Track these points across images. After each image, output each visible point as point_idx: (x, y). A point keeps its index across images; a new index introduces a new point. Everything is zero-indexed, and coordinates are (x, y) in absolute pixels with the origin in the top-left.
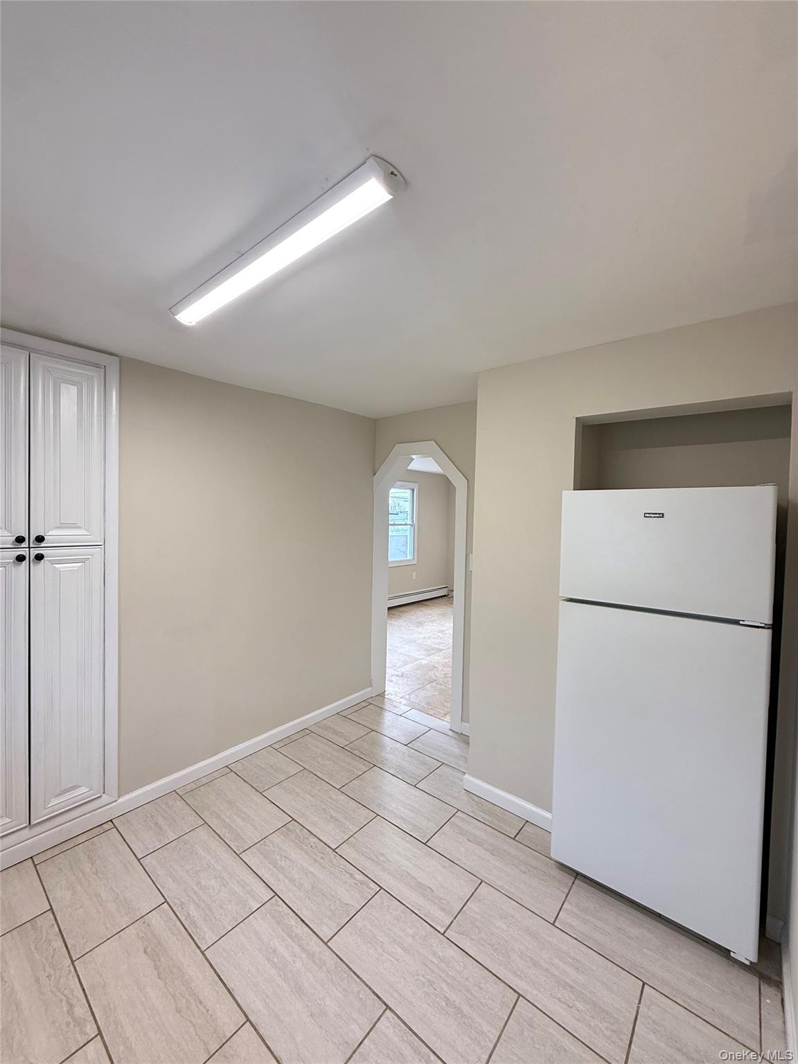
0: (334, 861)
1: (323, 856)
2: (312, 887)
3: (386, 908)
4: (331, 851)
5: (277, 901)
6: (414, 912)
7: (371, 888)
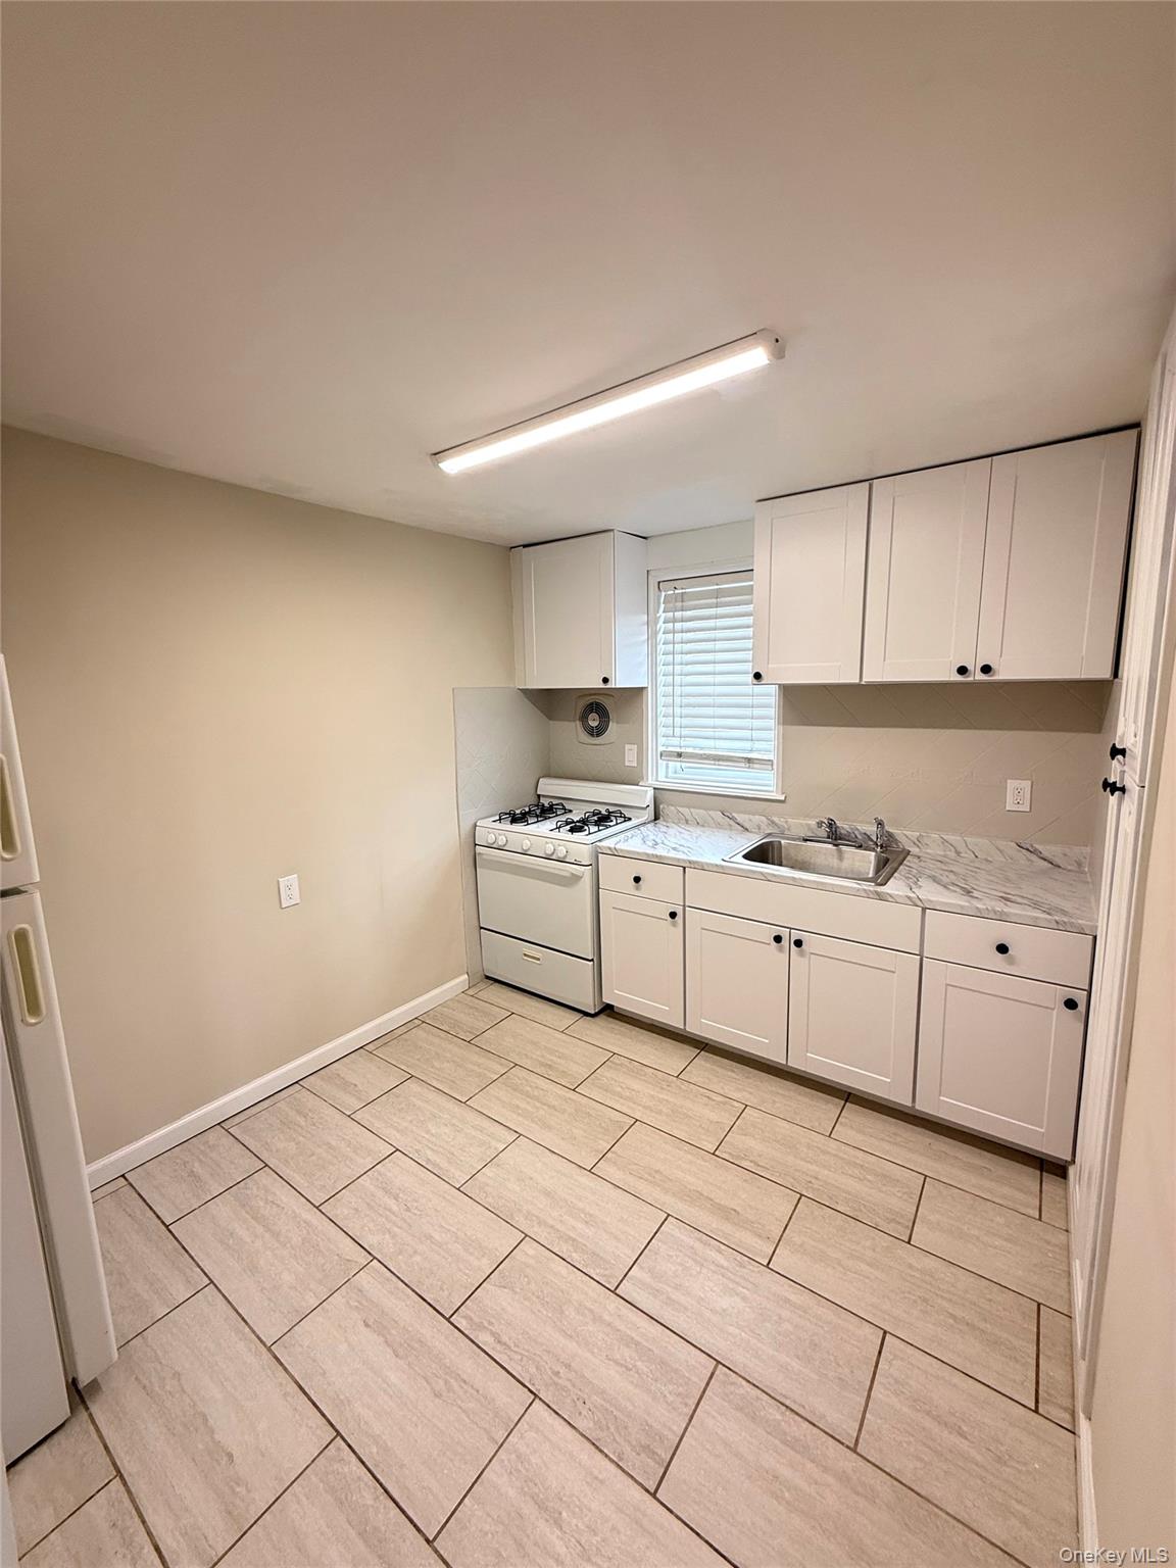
0: (533, 1370)
1: (556, 1379)
2: (562, 1312)
3: (445, 1287)
4: (541, 1396)
5: (609, 1283)
6: (406, 1285)
7: (465, 1317)
